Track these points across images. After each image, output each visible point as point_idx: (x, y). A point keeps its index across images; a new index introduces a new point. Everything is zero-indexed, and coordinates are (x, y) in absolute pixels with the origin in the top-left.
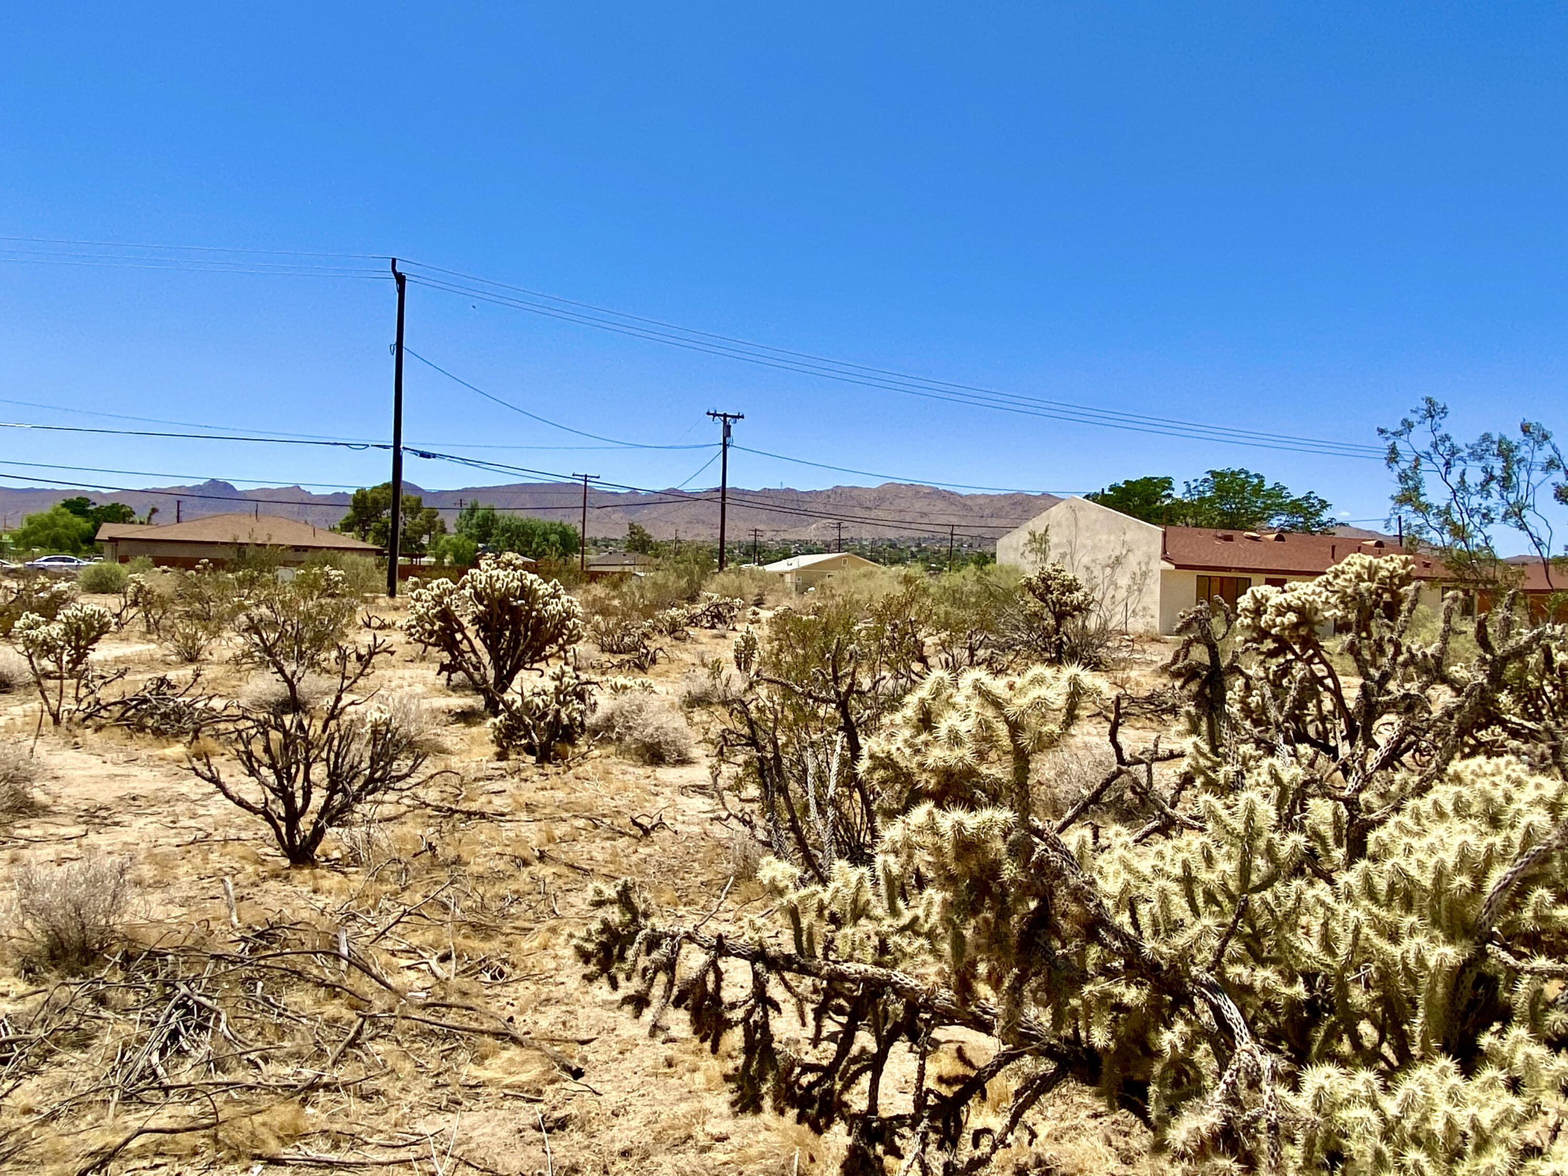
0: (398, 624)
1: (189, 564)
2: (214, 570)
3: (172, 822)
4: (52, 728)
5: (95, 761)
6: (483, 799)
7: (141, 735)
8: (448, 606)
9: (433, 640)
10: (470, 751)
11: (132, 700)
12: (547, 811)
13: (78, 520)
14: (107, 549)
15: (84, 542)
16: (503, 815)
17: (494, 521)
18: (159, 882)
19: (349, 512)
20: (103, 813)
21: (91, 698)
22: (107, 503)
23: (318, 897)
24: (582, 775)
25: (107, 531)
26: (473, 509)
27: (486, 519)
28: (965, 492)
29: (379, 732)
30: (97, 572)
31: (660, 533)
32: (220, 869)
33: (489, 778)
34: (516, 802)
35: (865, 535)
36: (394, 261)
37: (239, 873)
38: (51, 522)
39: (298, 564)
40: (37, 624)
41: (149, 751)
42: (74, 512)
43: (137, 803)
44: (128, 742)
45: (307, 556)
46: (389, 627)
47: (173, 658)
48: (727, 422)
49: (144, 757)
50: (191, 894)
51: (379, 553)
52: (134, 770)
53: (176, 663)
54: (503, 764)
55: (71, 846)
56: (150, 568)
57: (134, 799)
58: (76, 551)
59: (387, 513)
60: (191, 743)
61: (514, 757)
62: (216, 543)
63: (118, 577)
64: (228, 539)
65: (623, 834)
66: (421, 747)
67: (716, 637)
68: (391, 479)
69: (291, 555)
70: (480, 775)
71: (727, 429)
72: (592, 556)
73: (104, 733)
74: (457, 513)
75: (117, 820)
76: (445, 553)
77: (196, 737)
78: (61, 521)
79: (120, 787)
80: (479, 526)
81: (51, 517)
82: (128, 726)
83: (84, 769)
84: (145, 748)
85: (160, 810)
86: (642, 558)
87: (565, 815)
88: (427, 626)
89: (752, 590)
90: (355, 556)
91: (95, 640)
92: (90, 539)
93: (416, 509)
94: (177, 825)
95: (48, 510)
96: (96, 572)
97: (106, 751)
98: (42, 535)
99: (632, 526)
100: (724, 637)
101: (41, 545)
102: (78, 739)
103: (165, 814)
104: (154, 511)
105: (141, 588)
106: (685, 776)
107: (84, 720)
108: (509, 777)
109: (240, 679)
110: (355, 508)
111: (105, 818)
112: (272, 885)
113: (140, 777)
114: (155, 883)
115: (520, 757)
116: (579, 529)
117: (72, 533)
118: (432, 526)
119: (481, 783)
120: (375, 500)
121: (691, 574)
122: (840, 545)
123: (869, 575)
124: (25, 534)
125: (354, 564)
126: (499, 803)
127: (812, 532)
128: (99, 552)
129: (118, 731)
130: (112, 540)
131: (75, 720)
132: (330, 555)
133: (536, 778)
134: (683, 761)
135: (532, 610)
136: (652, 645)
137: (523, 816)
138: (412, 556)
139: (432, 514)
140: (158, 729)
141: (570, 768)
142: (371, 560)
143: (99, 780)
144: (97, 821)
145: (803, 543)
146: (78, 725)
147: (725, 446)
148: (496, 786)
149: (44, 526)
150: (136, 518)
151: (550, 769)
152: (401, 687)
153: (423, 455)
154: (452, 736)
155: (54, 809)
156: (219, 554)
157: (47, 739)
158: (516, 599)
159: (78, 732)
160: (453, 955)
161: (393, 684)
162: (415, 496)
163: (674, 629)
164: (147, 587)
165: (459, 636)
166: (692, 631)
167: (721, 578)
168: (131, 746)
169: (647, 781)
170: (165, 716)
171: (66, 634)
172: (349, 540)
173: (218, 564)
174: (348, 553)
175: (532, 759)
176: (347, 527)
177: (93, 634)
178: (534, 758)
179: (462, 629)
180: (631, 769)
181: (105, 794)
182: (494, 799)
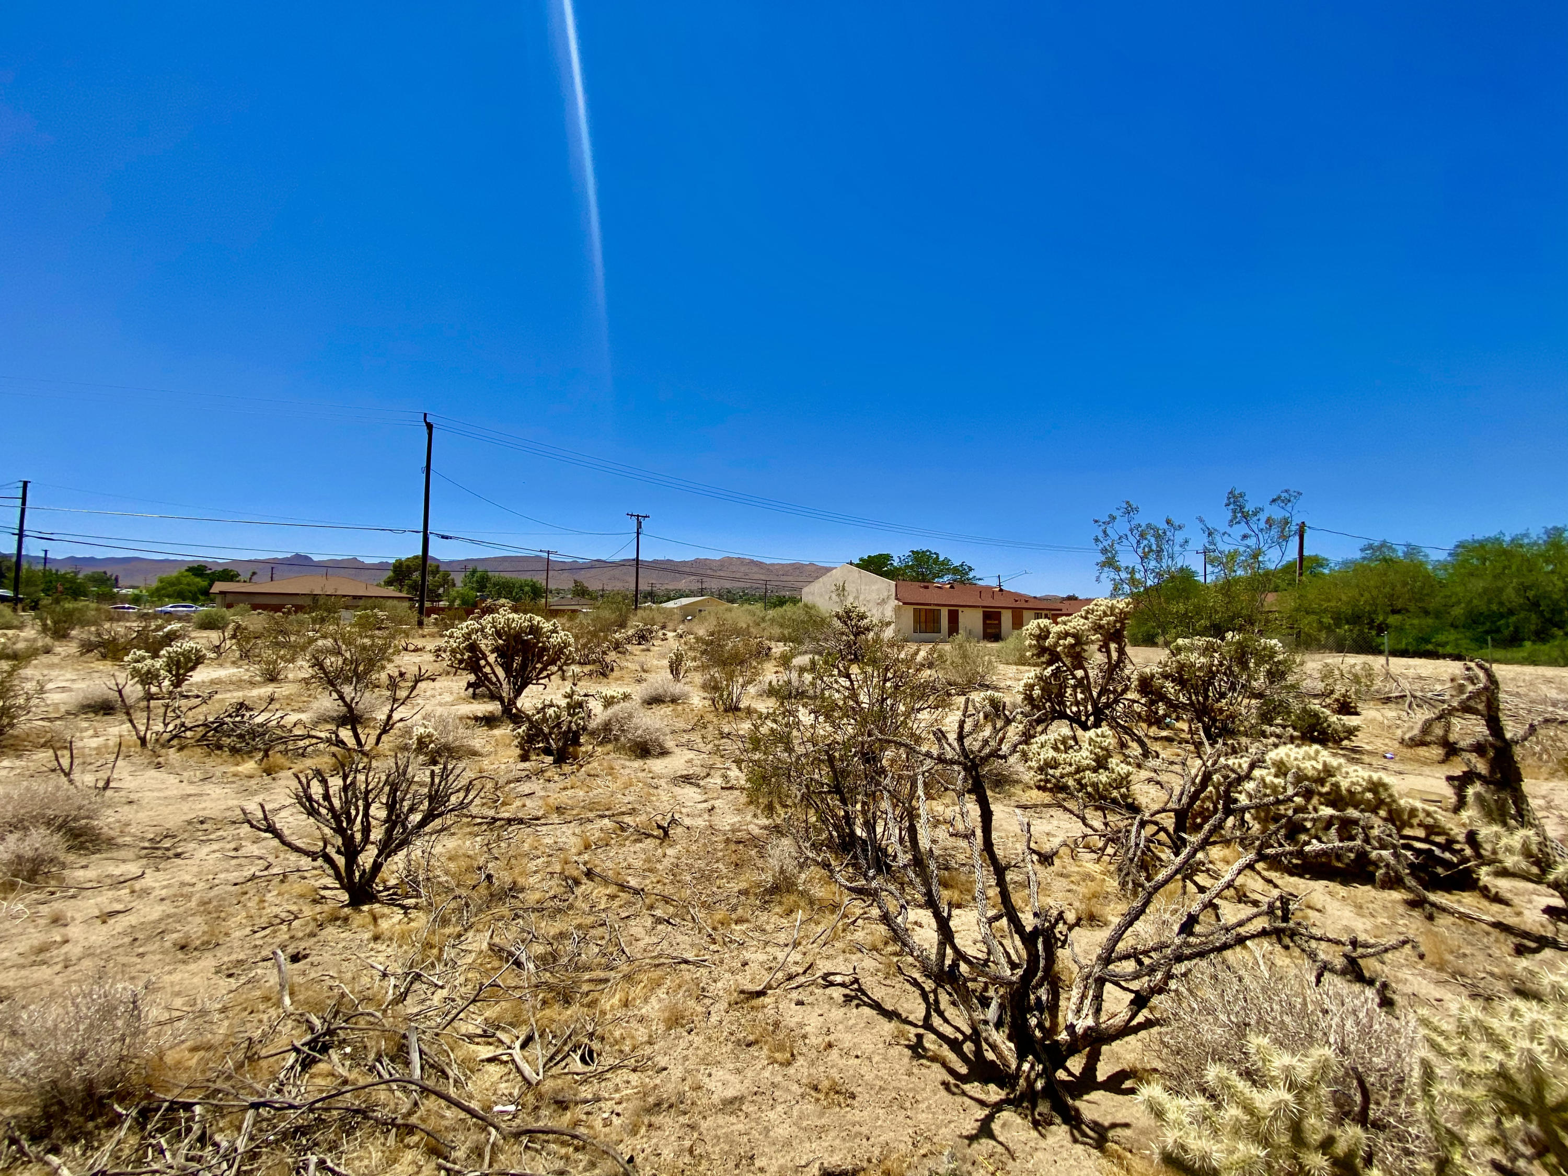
0: (428, 648)
1: (277, 608)
2: (296, 612)
3: (236, 849)
4: (138, 749)
5: (173, 780)
6: (518, 803)
7: (219, 752)
8: (475, 641)
9: (463, 666)
10: (496, 752)
11: (213, 723)
12: (574, 812)
13: (198, 580)
14: (219, 599)
15: (202, 594)
16: (538, 819)
17: (488, 579)
18: (208, 943)
19: (391, 573)
20: (167, 843)
21: (178, 722)
22: (221, 569)
23: (380, 946)
24: (592, 772)
25: (218, 587)
26: (474, 571)
27: (482, 578)
28: (768, 562)
29: (424, 743)
30: (208, 615)
31: (593, 585)
32: (276, 916)
33: (518, 780)
34: (547, 805)
35: (713, 586)
36: (425, 415)
37: (296, 918)
38: (178, 581)
39: (356, 607)
40: (144, 658)
41: (223, 768)
42: (196, 575)
43: (205, 826)
44: (207, 760)
45: (361, 603)
46: (421, 650)
47: (258, 678)
48: (639, 520)
49: (218, 774)
50: (242, 956)
51: (410, 599)
52: (208, 788)
53: (259, 683)
54: (527, 765)
55: (123, 892)
56: (247, 611)
57: (202, 822)
58: (195, 600)
59: (416, 576)
60: (261, 760)
61: (534, 758)
62: (297, 594)
63: (223, 618)
64: (306, 591)
65: (648, 836)
66: (457, 752)
67: (643, 650)
68: (420, 553)
69: (350, 602)
70: (511, 776)
71: (639, 524)
72: (552, 600)
73: (185, 752)
74: (463, 575)
75: (179, 850)
76: (455, 599)
77: (266, 755)
78: (185, 581)
79: (191, 809)
80: (477, 582)
81: (178, 578)
82: (208, 745)
83: (161, 790)
84: (221, 765)
85: (225, 834)
86: (583, 601)
87: (591, 815)
88: (458, 656)
89: (660, 619)
90: (395, 602)
91: (193, 668)
92: (206, 592)
93: (436, 571)
94: (239, 853)
95: (175, 574)
96: (206, 616)
97: (185, 770)
98: (170, 590)
99: (576, 582)
100: (648, 650)
101: (169, 596)
102: (160, 759)
103: (230, 838)
104: (254, 573)
105: (238, 627)
106: (670, 766)
107: (169, 741)
108: (534, 778)
109: (310, 696)
110: (394, 571)
111: (168, 849)
112: (331, 931)
113: (214, 796)
114: (203, 944)
115: (539, 758)
116: (544, 583)
117: (194, 588)
118: (447, 582)
119: (512, 785)
120: (408, 566)
121: (620, 610)
122: (701, 593)
123: (730, 610)
124: (158, 590)
125: (395, 608)
126: (533, 807)
127: (683, 584)
128: (213, 601)
129: (199, 750)
130: (221, 593)
131: (162, 741)
132: (376, 602)
133: (556, 778)
134: (664, 753)
135: (539, 642)
136: (608, 659)
137: (555, 818)
138: (433, 601)
139: (447, 575)
140: (234, 747)
141: (581, 766)
142: (407, 604)
143: (173, 801)
144: (159, 853)
145: (677, 591)
146: (163, 746)
147: (638, 533)
148: (525, 788)
149: (172, 584)
150: (242, 578)
151: (567, 768)
152: (434, 696)
153: (443, 537)
154: (479, 739)
155: (120, 841)
156: (299, 602)
157: (134, 759)
158: (527, 634)
159: (163, 751)
160: (537, 1036)
161: (428, 694)
162: (434, 564)
163: (617, 646)
164: (244, 625)
165: (483, 662)
166: (629, 647)
167: (640, 613)
168: (210, 762)
169: (644, 774)
170: (241, 736)
171: (168, 665)
172: (391, 591)
173: (299, 609)
174: (390, 601)
175: (550, 759)
176: (389, 583)
177: (191, 665)
178: (551, 758)
179: (485, 657)
180: (628, 763)
181: (174, 817)
182: (528, 802)
